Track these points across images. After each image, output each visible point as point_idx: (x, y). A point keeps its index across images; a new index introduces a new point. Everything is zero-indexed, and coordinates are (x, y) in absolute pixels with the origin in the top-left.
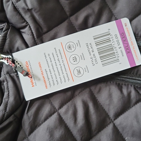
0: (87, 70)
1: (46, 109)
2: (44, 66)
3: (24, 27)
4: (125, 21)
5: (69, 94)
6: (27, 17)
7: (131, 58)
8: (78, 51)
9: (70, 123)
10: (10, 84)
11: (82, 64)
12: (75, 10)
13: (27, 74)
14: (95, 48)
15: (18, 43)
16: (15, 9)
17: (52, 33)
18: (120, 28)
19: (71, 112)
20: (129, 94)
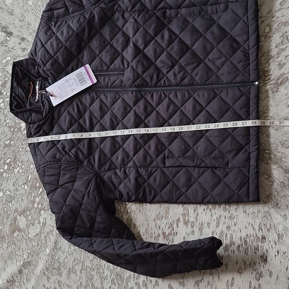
0: (75, 89)
1: (63, 109)
2: (59, 91)
3: (48, 77)
4: (87, 66)
5: (70, 101)
6: (48, 73)
7: (92, 81)
8: (71, 82)
9: (72, 113)
10: (46, 101)
11: (73, 87)
12: (67, 66)
13: (51, 96)
14: (77, 79)
15: (47, 84)
16: (43, 70)
17: (60, 77)
18: (86, 69)
19: (72, 108)
20: (93, 96)
